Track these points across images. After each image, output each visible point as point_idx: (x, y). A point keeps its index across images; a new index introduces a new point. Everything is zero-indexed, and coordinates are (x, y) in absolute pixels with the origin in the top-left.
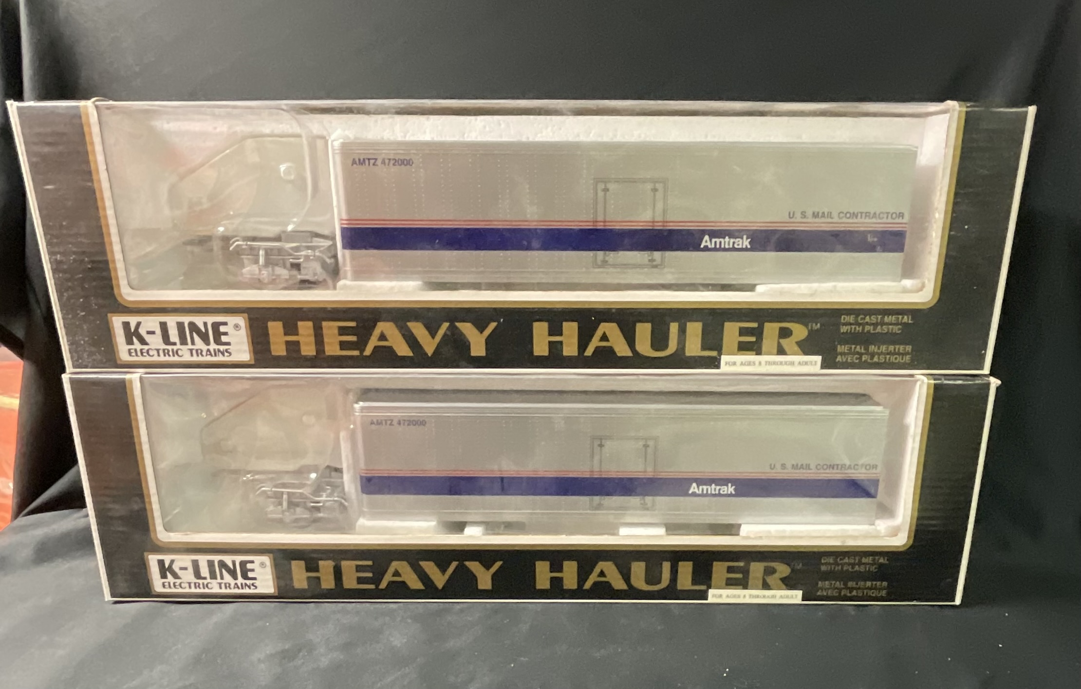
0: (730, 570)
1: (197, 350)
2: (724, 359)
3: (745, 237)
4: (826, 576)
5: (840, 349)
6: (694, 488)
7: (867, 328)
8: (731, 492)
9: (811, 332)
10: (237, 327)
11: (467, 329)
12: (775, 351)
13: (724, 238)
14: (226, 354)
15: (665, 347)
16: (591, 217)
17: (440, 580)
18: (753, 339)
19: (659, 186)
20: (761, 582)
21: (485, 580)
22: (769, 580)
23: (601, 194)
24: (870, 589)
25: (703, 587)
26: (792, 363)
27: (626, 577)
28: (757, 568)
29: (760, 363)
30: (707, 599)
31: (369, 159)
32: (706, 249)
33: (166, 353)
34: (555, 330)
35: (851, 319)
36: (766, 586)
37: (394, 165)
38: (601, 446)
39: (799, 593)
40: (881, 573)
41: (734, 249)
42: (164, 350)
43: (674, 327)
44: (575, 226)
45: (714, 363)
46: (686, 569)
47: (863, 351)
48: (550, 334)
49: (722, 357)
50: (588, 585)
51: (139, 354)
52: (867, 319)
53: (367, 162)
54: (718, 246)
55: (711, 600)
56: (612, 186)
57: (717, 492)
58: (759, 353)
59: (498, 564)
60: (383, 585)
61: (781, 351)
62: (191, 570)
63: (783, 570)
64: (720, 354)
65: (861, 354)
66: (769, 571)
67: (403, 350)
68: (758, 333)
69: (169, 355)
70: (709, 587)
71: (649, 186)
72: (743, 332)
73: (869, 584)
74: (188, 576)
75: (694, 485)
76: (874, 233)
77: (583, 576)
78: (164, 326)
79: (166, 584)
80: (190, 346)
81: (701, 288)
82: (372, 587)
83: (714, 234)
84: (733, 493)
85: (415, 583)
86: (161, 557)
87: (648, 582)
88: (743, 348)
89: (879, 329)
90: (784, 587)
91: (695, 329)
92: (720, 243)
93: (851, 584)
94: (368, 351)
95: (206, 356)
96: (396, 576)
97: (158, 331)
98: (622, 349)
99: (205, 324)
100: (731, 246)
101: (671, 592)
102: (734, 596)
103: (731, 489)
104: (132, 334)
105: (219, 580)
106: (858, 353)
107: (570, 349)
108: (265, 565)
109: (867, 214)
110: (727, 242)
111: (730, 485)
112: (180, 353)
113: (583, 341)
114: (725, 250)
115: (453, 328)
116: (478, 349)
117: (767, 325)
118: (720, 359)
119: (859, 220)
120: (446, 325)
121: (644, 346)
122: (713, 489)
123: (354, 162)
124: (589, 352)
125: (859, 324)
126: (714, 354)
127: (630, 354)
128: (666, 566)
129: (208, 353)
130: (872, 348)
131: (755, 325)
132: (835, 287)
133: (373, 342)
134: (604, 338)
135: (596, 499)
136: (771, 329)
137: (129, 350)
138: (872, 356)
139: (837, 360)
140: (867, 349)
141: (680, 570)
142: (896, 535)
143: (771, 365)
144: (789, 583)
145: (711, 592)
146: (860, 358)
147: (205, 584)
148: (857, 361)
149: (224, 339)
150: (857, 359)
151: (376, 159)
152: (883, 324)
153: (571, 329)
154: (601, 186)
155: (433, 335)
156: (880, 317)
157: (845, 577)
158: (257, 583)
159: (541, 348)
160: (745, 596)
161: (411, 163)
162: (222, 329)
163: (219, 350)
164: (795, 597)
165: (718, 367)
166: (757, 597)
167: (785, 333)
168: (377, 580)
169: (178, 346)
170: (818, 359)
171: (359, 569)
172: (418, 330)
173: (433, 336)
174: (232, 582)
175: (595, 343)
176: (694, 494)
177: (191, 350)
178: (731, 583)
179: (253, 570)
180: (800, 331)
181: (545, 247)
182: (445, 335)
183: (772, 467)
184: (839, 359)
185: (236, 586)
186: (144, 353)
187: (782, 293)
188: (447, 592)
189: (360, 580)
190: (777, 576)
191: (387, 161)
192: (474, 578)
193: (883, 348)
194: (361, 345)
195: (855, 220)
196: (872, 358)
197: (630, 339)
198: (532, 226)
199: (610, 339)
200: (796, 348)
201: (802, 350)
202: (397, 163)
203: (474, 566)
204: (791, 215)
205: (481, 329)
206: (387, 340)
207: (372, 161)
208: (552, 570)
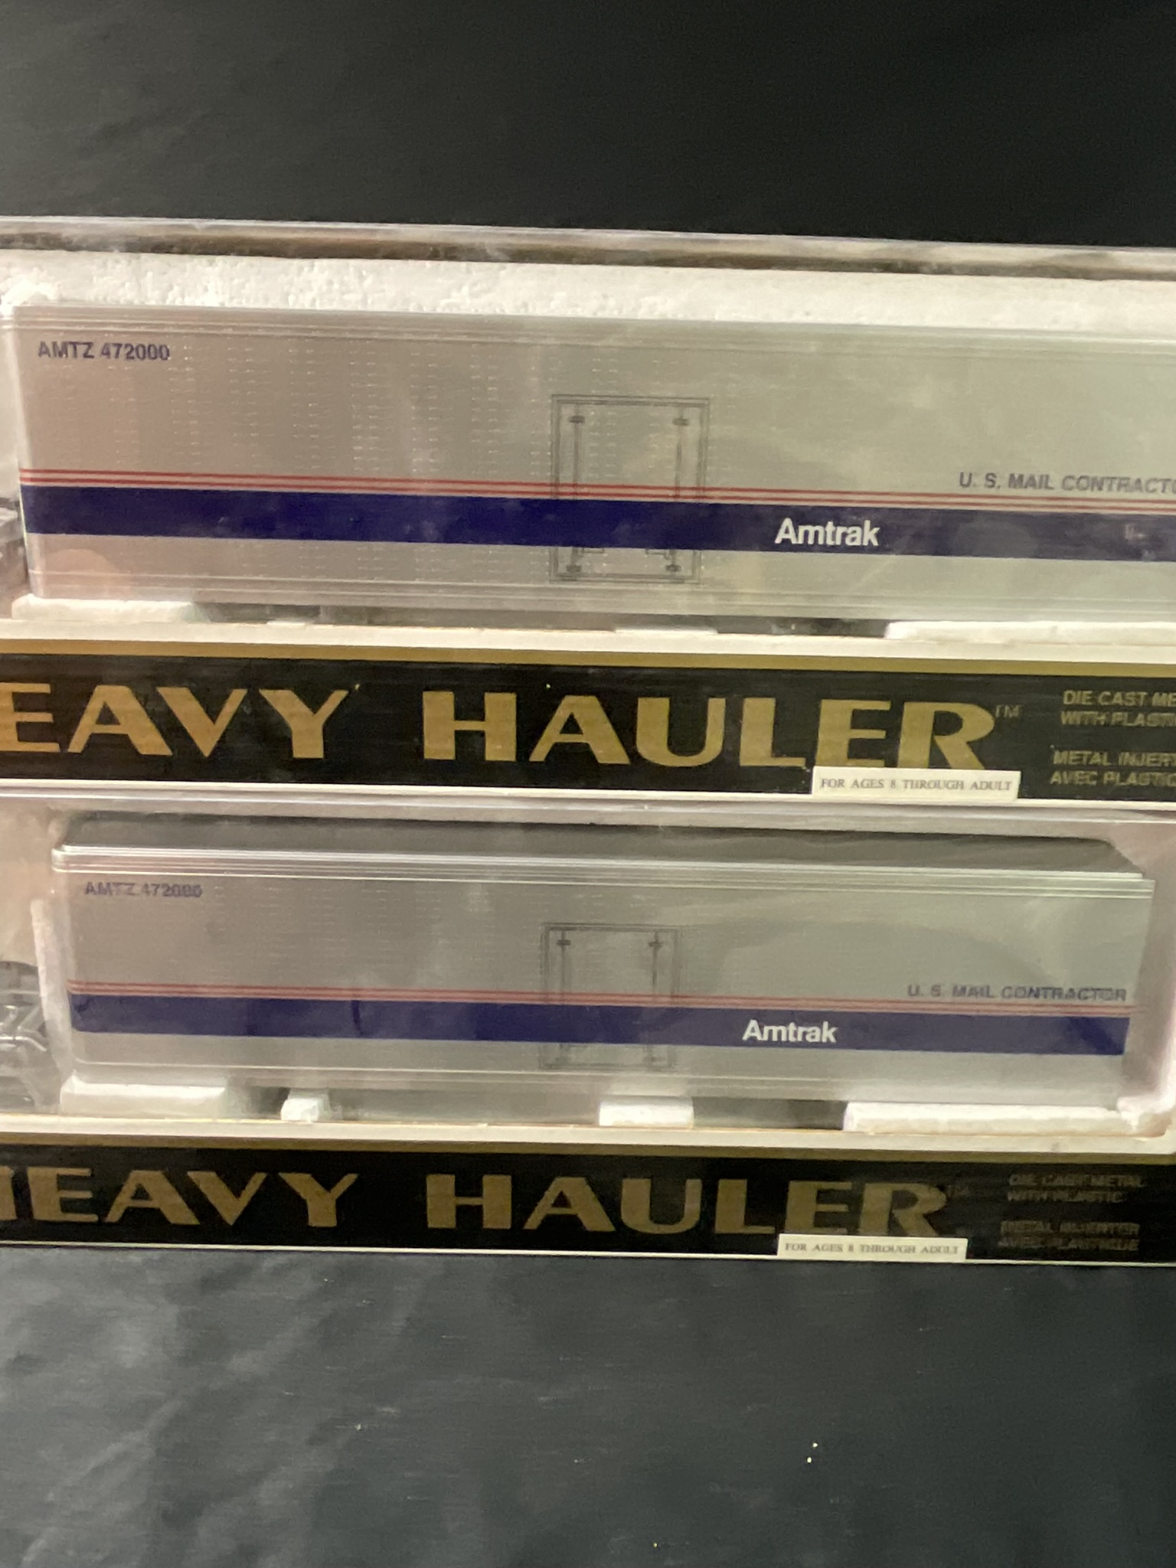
0: (822, 1196)
2: (819, 772)
3: (867, 523)
4: (1017, 1212)
5: (1058, 758)
6: (752, 1030)
7: (1118, 717)
8: (828, 1039)
9: (999, 723)
11: (284, 703)
12: (925, 757)
13: (825, 525)
15: (699, 746)
16: (547, 477)
17: (230, 1207)
18: (880, 734)
19: (692, 414)
20: (885, 1218)
21: (321, 1208)
22: (903, 1216)
23: (567, 427)
24: (1108, 1236)
25: (769, 1230)
26: (959, 785)
27: (612, 1206)
28: (877, 1195)
29: (893, 784)
30: (775, 1253)
31: (74, 344)
32: (786, 546)
34: (470, 708)
35: (1083, 697)
36: (894, 1228)
37: (129, 357)
38: (563, 943)
39: (962, 1244)
40: (1128, 1207)
41: (844, 549)
43: (716, 708)
44: (511, 493)
45: (799, 782)
46: (733, 1194)
47: (1105, 763)
48: (458, 716)
49: (816, 769)
50: (533, 1222)
52: (1118, 698)
53: (70, 349)
54: (811, 542)
55: (782, 1254)
56: (591, 412)
57: (800, 1039)
58: (892, 763)
59: (349, 1179)
60: (114, 1215)
61: (937, 761)
63: (930, 1198)
64: (811, 764)
65: (1101, 769)
66: (903, 1201)
67: (150, 742)
68: (891, 723)
70: (781, 1228)
71: (672, 413)
72: (859, 719)
73: (1104, 1227)
75: (753, 1023)
76: (1138, 521)
77: (523, 1204)
81: (774, 628)
82: (92, 1218)
83: (803, 516)
84: (833, 1040)
85: (179, 1212)
87: (655, 1217)
88: (860, 752)
89: (1140, 720)
90: (931, 1230)
91: (759, 712)
92: (816, 533)
93: (1067, 1227)
94: (77, 745)
96: (140, 1199)
98: (608, 750)
100: (838, 542)
101: (703, 1237)
102: (831, 1248)
103: (827, 1033)
106: (1095, 767)
107: (500, 748)
109: (1123, 484)
110: (830, 533)
111: (826, 1024)
113: (528, 732)
114: (826, 549)
115: (254, 700)
116: (308, 744)
117: (910, 709)
118: (810, 775)
119: (1104, 494)
120: (238, 696)
121: (653, 744)
122: (790, 1032)
123: (43, 350)
124: (540, 753)
125: (1101, 709)
126: (799, 762)
127: (624, 759)
128: (693, 1188)
130: (1127, 758)
131: (885, 706)
132: (1054, 629)
133: (87, 727)
134: (571, 726)
135: (553, 1048)
136: (918, 715)
138: (1126, 772)
139: (1054, 780)
140: (1113, 758)
141: (720, 1195)
142: (1161, 1134)
143: (917, 787)
144: (940, 1224)
145: (783, 1238)
146: (1099, 778)
148: (1094, 783)
150: (1093, 778)
151: (90, 345)
152: (1149, 709)
153: (501, 708)
154: (568, 411)
155: (213, 714)
156: (1143, 694)
157: (1053, 1211)
159: (439, 744)
160: (851, 1248)
161: (165, 355)
164: (953, 1250)
165: (807, 790)
166: (877, 1249)
167: (946, 724)
168: (100, 1204)
170: (1014, 777)
171: (63, 1182)
172: (182, 702)
175: (552, 735)
176: (753, 1042)
178: (823, 1223)
180: (977, 721)
181: (449, 536)
182: (238, 715)
183: (914, 991)
184: (1056, 778)
187: (942, 641)
188: (249, 1229)
189: (67, 1206)
190: (917, 1209)
191: (113, 350)
192: (301, 1205)
193: (1148, 759)
194: (62, 730)
195: (1096, 494)
196: (1124, 778)
197: (626, 729)
198: (424, 490)
199: (583, 729)
200: (969, 754)
201: (981, 760)
202: (134, 354)
203: (301, 1183)
204: (965, 481)
205: (314, 704)
206: (117, 723)
207: (81, 349)
208: (460, 1191)
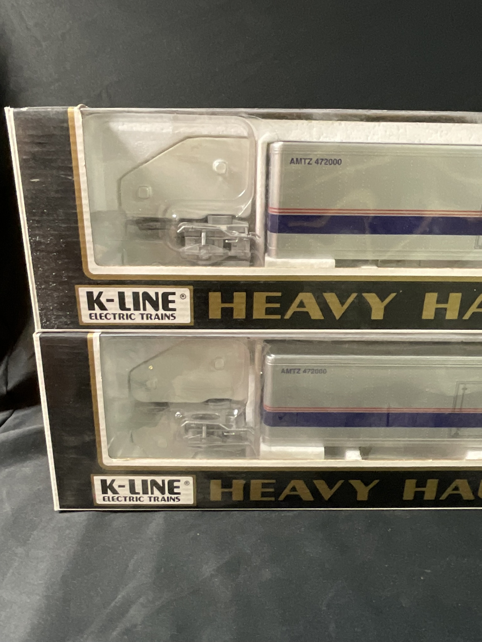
1: (147, 315)
10: (183, 296)
11: (372, 298)
14: (171, 318)
17: (327, 493)
21: (363, 492)
27: (475, 491)
31: (305, 159)
33: (121, 316)
34: (443, 299)
37: (325, 164)
38: (465, 389)
42: (120, 314)
48: (438, 302)
50: (444, 497)
51: (98, 317)
53: (303, 161)
59: (376, 482)
60: (282, 498)
62: (127, 487)
67: (316, 314)
69: (124, 319)
74: (125, 492)
77: (441, 490)
78: (122, 296)
79: (105, 498)
80: (142, 311)
82: (273, 499)
85: (307, 495)
86: (103, 478)
94: (288, 316)
95: (154, 319)
96: (293, 491)
97: (117, 300)
99: (157, 294)
104: (93, 302)
105: (150, 495)
107: (452, 314)
108: (189, 483)
112: (133, 317)
113: (464, 308)
115: (360, 298)
116: (377, 314)
120: (354, 295)
123: (292, 161)
124: (467, 316)
129: (157, 317)
133: (294, 308)
134: (481, 305)
135: (454, 430)
137: (90, 314)
147: (138, 498)
149: (171, 306)
151: (311, 159)
153: (455, 299)
158: (180, 497)
159: (429, 313)
161: (339, 163)
162: (171, 298)
163: (166, 315)
168: (277, 494)
169: (132, 311)
171: (264, 486)
172: (331, 298)
173: (342, 304)
174: (160, 496)
175: (473, 309)
177: (142, 315)
179: (178, 487)
182: (353, 302)
185: (163, 499)
186: (103, 316)
188: (333, 502)
189: (264, 494)
191: (320, 161)
192: (355, 492)
194: (282, 311)
202: (328, 163)
203: (356, 484)
205: (382, 299)
206: (304, 307)
207: (307, 161)
208: (418, 486)
